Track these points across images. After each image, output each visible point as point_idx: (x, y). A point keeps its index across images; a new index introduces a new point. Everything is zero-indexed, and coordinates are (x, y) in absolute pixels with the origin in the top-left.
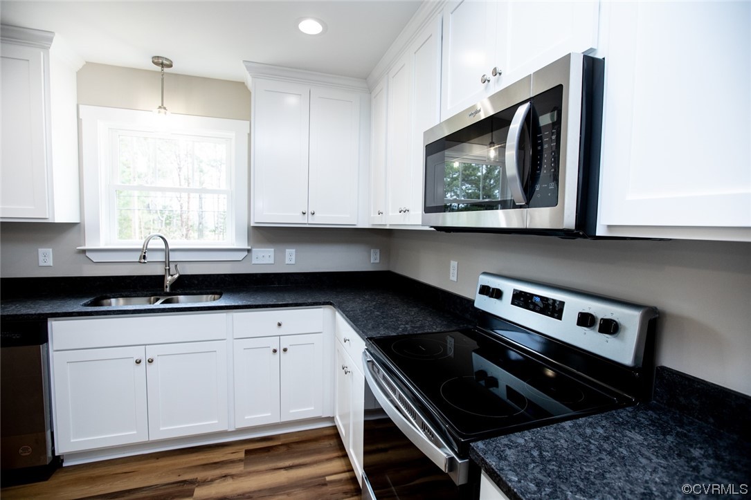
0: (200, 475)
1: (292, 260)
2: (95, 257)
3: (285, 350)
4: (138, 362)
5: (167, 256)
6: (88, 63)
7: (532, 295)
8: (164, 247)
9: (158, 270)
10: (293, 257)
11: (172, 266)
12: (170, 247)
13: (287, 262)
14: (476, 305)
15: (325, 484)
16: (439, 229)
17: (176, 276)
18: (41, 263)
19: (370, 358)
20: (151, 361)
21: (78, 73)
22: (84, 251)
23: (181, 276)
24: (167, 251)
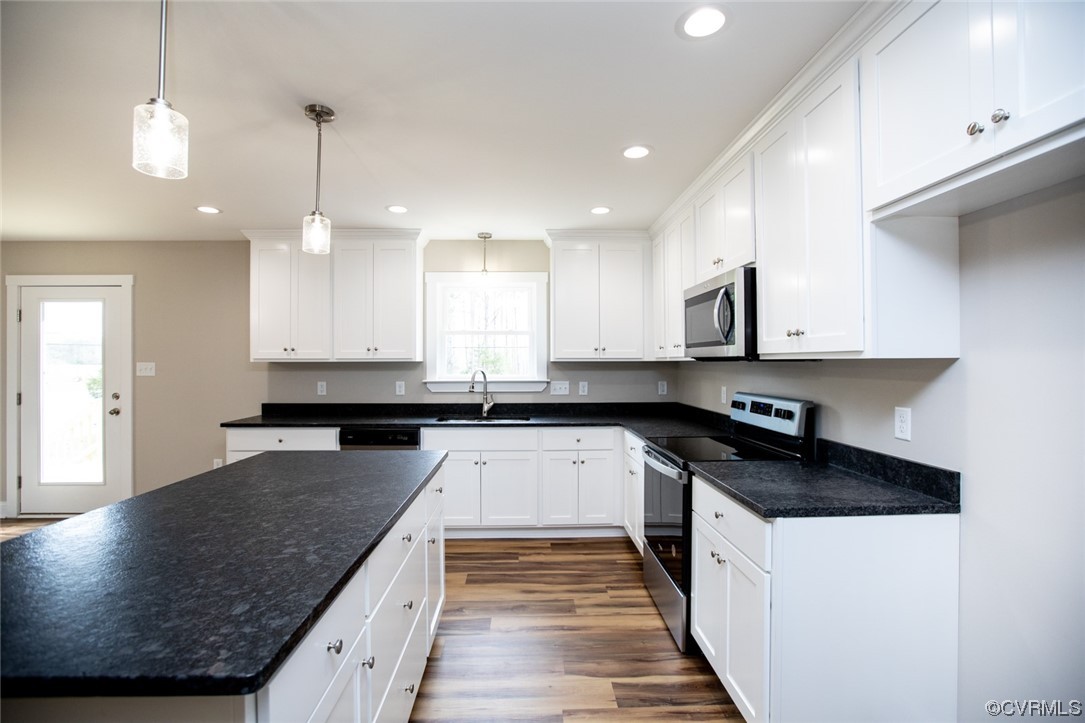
0: (521, 551)
1: (583, 392)
2: (433, 388)
3: (583, 462)
4: (477, 464)
5: (486, 388)
6: (431, 241)
7: (760, 403)
8: (483, 380)
9: (477, 399)
10: (586, 389)
11: (489, 396)
12: (488, 380)
13: (581, 393)
14: (732, 418)
15: (617, 564)
16: (698, 359)
17: (492, 404)
18: (398, 393)
19: (647, 449)
20: (485, 464)
21: (424, 249)
22: (426, 383)
23: (495, 405)
24: (486, 383)
